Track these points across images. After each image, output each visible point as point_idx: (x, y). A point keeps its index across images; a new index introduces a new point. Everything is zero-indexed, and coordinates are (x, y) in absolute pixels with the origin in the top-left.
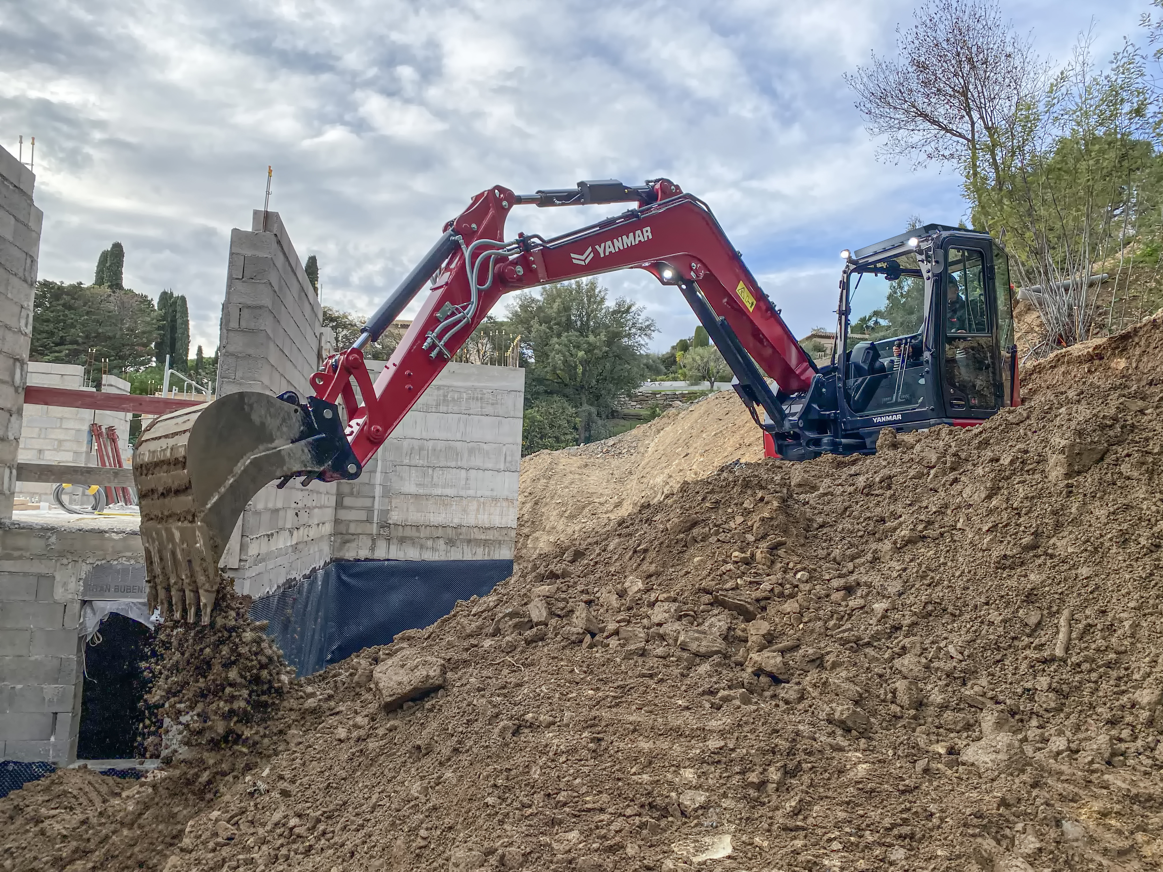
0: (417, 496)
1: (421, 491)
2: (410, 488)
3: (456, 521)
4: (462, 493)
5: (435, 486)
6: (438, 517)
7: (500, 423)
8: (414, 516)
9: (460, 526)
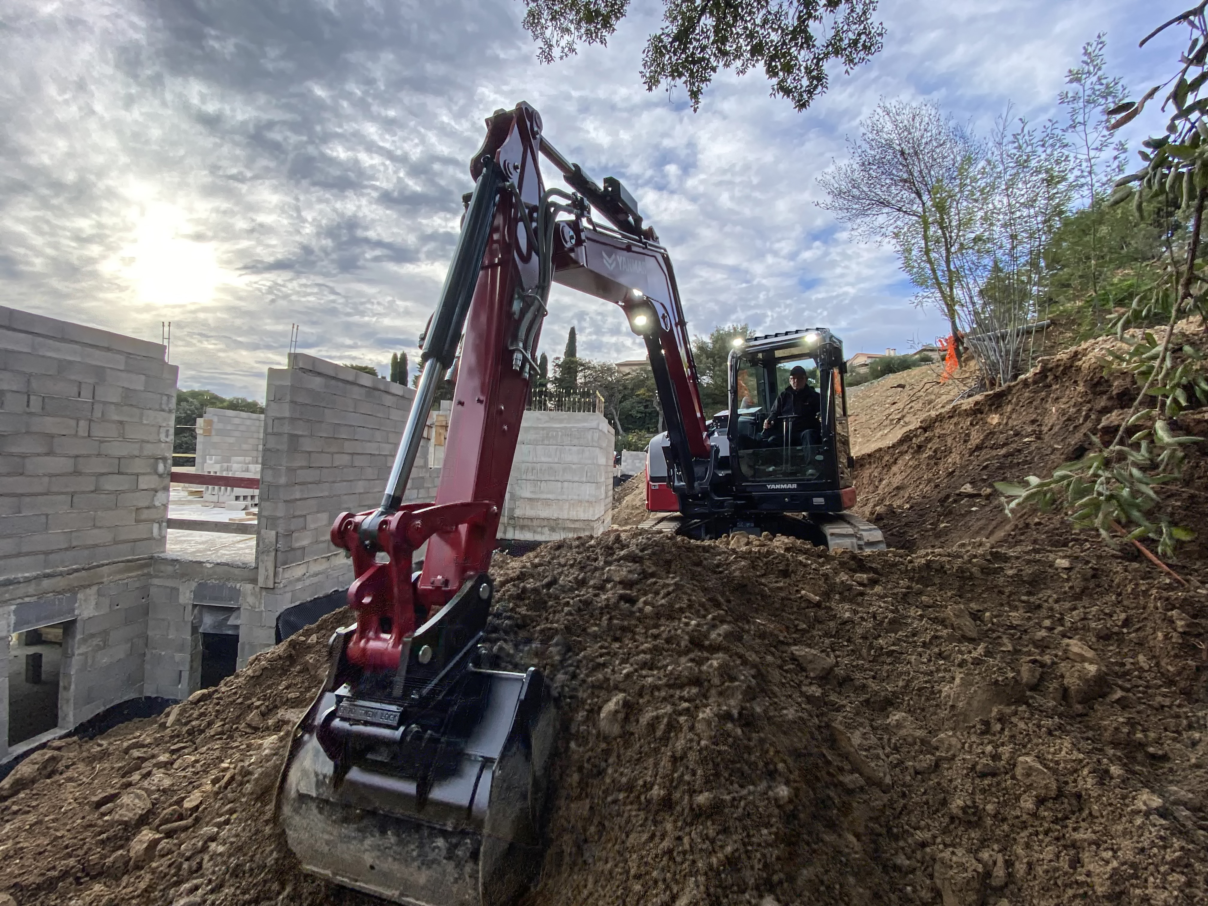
0: (530, 499)
1: (533, 496)
2: (527, 494)
3: (555, 516)
4: (560, 498)
5: (542, 492)
6: (544, 513)
7: (583, 451)
8: (530, 512)
9: (558, 519)
